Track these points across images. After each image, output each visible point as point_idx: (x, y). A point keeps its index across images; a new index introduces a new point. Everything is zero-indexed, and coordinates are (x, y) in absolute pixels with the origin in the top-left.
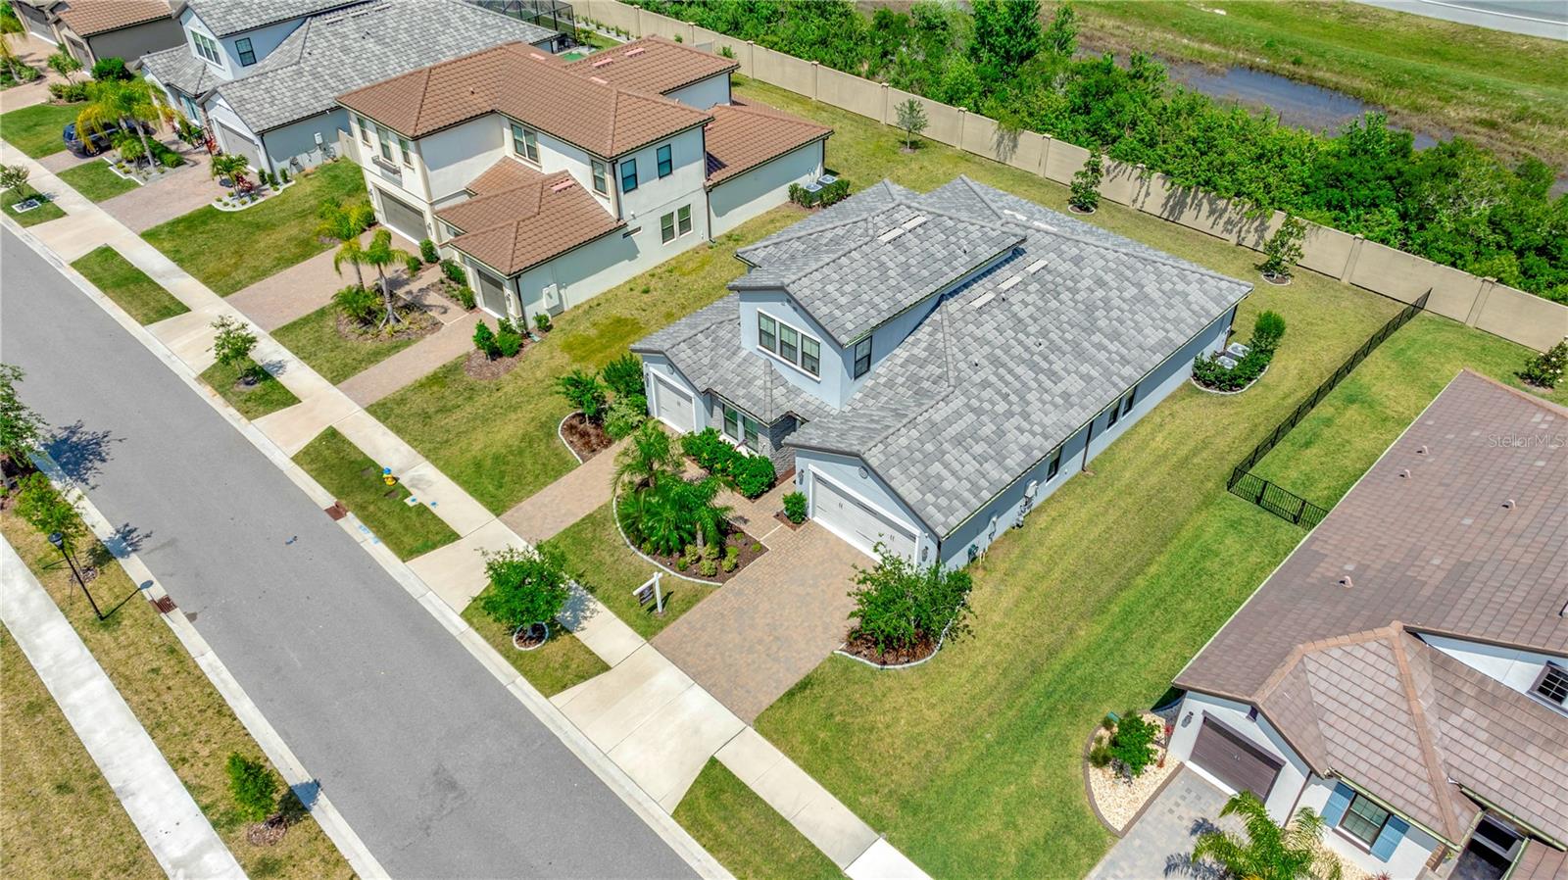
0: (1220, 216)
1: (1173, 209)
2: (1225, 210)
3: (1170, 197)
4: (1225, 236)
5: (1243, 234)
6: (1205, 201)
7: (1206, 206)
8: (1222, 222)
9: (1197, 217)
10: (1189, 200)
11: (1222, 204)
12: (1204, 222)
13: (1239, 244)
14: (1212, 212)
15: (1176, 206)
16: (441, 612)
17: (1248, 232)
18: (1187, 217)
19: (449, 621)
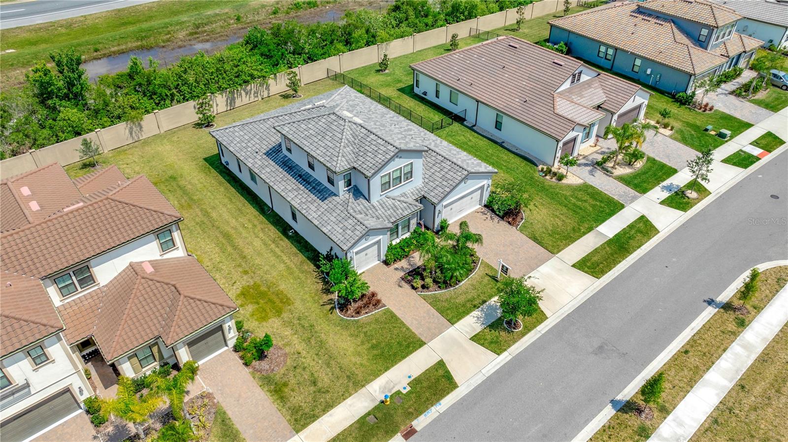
0: (250, 93)
1: (231, 104)
2: (251, 89)
3: (227, 99)
4: (256, 99)
5: (262, 94)
6: (242, 91)
7: (243, 93)
8: (252, 95)
9: (242, 100)
10: (236, 96)
11: (249, 88)
12: (245, 100)
13: (262, 99)
14: (247, 94)
15: (231, 101)
16: (496, 365)
17: (263, 91)
18: (238, 103)
19: (502, 361)
